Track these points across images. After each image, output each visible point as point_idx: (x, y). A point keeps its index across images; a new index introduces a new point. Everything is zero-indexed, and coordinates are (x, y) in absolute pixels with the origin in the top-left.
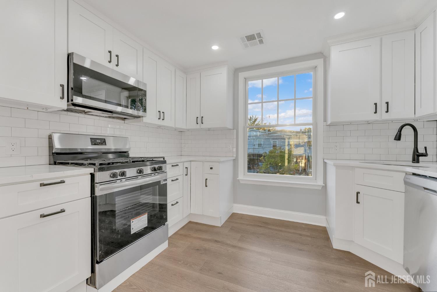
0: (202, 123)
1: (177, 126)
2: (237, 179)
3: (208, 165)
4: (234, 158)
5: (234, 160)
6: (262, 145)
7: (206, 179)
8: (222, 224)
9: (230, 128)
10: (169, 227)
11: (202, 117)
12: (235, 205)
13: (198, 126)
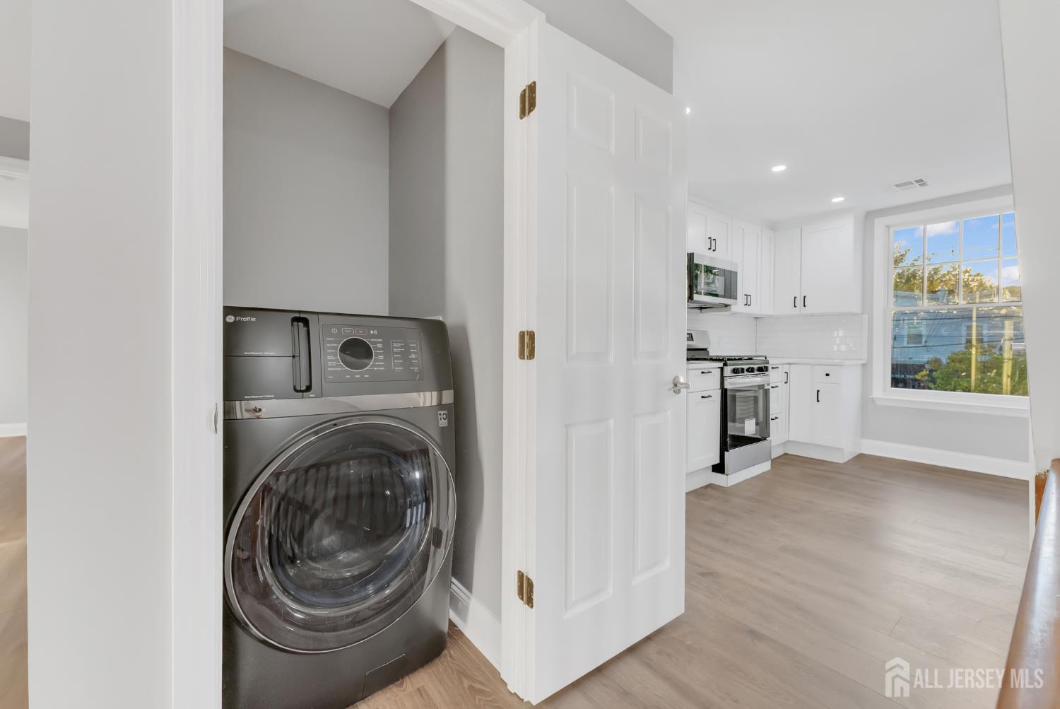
0: (804, 306)
2: (871, 397)
3: (821, 371)
4: (864, 362)
5: (863, 365)
6: (924, 339)
7: (818, 391)
8: (846, 460)
9: (857, 312)
10: (772, 445)
11: (805, 297)
12: (864, 440)
13: (797, 311)
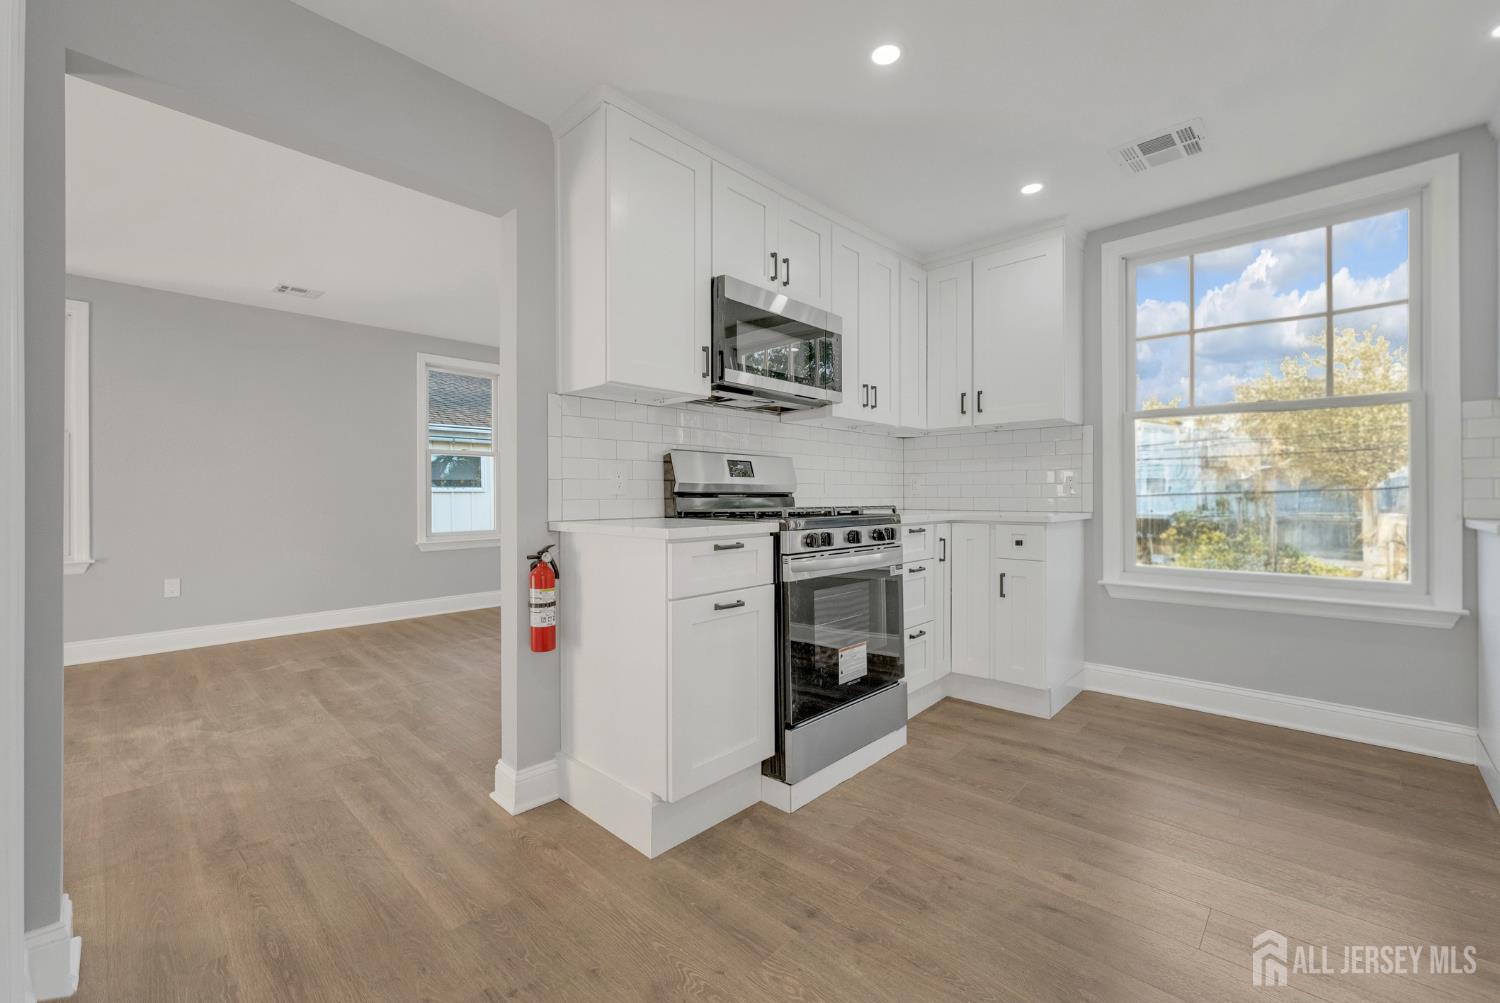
0: (979, 410)
1: (903, 425)
2: (1100, 582)
3: (1007, 535)
4: (1088, 516)
5: (1086, 522)
6: (1167, 485)
7: (1002, 576)
8: (1056, 710)
9: (1073, 421)
10: (909, 692)
11: (980, 393)
12: (1089, 666)
13: (966, 421)
